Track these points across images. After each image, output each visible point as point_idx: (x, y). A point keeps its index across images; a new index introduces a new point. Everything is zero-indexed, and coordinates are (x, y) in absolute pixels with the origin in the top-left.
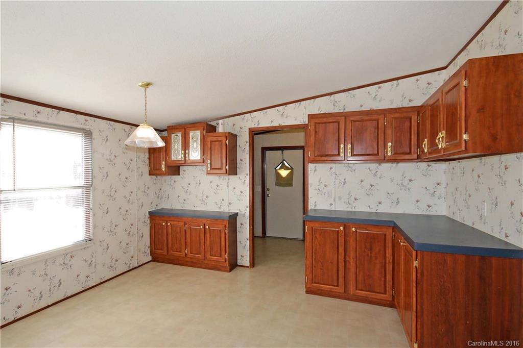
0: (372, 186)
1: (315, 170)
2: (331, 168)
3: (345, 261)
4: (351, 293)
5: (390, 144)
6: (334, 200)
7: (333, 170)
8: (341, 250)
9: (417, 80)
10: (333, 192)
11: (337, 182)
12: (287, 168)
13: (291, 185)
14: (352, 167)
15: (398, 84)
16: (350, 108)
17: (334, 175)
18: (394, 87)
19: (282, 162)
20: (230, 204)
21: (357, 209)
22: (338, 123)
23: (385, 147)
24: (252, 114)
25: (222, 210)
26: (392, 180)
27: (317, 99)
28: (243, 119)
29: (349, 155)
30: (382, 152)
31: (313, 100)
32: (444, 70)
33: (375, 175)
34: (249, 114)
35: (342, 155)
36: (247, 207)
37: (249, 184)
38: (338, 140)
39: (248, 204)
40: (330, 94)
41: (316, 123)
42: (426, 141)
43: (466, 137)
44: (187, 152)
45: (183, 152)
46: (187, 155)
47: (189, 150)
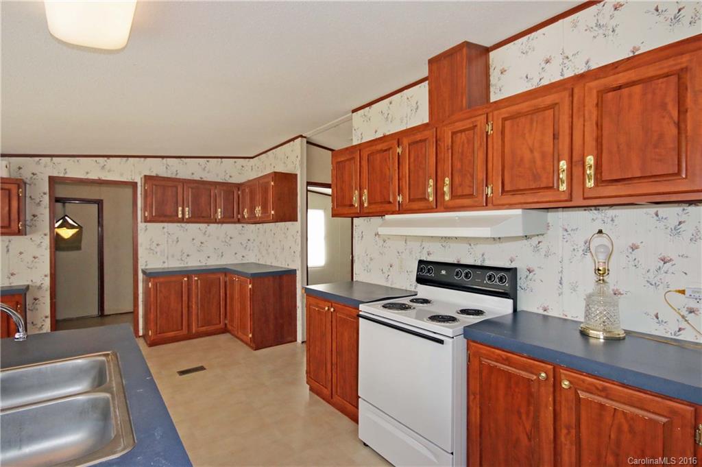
0: (202, 243)
1: (146, 230)
2: (164, 228)
3: (188, 307)
4: (194, 332)
5: (219, 210)
6: (168, 258)
7: (165, 230)
8: (185, 298)
9: (235, 162)
10: (166, 251)
11: (170, 241)
12: (72, 227)
13: (79, 248)
14: (184, 228)
15: (222, 162)
17: (166, 234)
18: (219, 163)
19: (63, 218)
20: (13, 274)
21: (190, 265)
22: (177, 187)
23: (216, 212)
24: (54, 158)
26: (218, 238)
28: (38, 163)
29: (187, 217)
30: (214, 216)
31: (143, 159)
32: (251, 160)
33: (205, 234)
34: (49, 159)
35: (180, 216)
36: (46, 276)
37: (49, 247)
38: (177, 203)
39: (48, 272)
40: (163, 157)
41: (152, 185)
42: (246, 210)
43: (273, 212)
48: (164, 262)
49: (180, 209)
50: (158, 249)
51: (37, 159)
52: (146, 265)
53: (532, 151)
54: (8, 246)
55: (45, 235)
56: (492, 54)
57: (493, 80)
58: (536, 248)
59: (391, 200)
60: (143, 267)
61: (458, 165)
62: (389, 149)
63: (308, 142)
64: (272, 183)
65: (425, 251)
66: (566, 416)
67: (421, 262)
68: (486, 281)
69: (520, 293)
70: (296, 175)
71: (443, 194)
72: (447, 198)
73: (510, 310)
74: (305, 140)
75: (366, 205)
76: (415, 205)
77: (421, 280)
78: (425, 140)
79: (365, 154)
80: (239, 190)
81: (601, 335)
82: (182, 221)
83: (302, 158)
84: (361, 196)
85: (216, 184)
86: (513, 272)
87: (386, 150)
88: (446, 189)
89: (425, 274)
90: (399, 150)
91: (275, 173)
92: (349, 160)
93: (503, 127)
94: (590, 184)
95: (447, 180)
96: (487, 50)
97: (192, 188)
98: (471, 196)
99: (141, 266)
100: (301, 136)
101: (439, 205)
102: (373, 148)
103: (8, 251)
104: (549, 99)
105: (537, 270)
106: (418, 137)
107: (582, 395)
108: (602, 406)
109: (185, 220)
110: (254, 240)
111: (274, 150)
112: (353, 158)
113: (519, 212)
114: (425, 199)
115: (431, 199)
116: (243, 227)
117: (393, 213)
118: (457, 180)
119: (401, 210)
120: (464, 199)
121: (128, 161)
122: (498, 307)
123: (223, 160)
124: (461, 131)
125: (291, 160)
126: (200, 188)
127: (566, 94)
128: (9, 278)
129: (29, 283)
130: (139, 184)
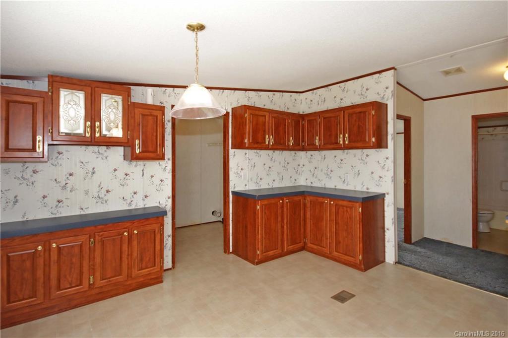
0: (270, 167)
1: (234, 155)
2: (246, 154)
4: (285, 250)
6: (248, 181)
9: (291, 96)
10: (247, 175)
11: (250, 165)
16: (259, 105)
17: (248, 160)
20: (146, 197)
21: (262, 187)
22: (265, 117)
23: (289, 140)
25: (133, 207)
27: (237, 91)
28: (164, 92)
29: (271, 144)
30: (288, 143)
31: (233, 91)
32: (301, 94)
34: (172, 89)
35: (267, 143)
36: (169, 198)
37: (171, 171)
38: (265, 131)
39: (170, 195)
40: (246, 90)
41: (251, 114)
43: (373, 139)
44: (97, 124)
45: (88, 123)
46: (97, 129)
47: (100, 121)
48: (246, 185)
49: (267, 136)
50: (242, 173)
51: (164, 89)
52: (235, 188)
54: (143, 170)
55: (169, 160)
60: (233, 190)
64: (373, 112)
70: (387, 105)
80: (303, 120)
82: (267, 148)
97: (275, 118)
99: (231, 189)
103: (143, 174)
109: (270, 147)
116: (295, 153)
121: (224, 93)
123: (284, 93)
128: (144, 200)
129: (157, 205)
130: (230, 114)
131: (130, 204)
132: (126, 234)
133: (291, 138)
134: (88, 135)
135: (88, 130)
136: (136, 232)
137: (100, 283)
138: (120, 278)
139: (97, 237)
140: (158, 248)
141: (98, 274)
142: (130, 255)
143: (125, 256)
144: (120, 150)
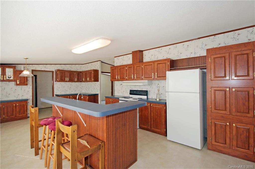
0: (70, 87)
2: (60, 83)
10: (61, 90)
11: (62, 87)
14: (67, 83)
17: (61, 85)
22: (65, 73)
26: (74, 86)
28: (29, 66)
29: (68, 80)
30: (74, 80)
31: (55, 65)
32: (83, 65)
33: (71, 85)
34: (32, 65)
36: (31, 96)
38: (65, 77)
40: (60, 64)
41: (59, 72)
42: (84, 79)
43: (93, 79)
44: (5, 76)
45: (2, 76)
46: (5, 78)
47: (6, 75)
50: (59, 89)
51: (29, 65)
53: (149, 71)
54: (21, 88)
55: (31, 85)
56: (143, 52)
57: (144, 57)
58: (151, 87)
59: (125, 78)
60: (55, 94)
61: (137, 72)
62: (124, 68)
63: (102, 62)
64: (93, 72)
65: (131, 88)
66: (152, 110)
67: (130, 90)
68: (143, 93)
69: (148, 95)
70: (98, 70)
71: (135, 77)
72: (136, 78)
73: (146, 98)
74: (101, 61)
75: (119, 79)
76: (129, 79)
77: (130, 94)
78: (131, 67)
79: (119, 68)
80: (81, 73)
81: (158, 99)
82: (67, 81)
83: (100, 66)
84: (118, 77)
85: (75, 72)
86: (147, 91)
87: (123, 68)
88: (135, 76)
89: (131, 93)
90: (126, 68)
91: (94, 70)
92: (115, 69)
93: (145, 67)
94: (156, 77)
95: (136, 75)
96: (142, 51)
97: (69, 73)
98: (140, 78)
100: (100, 61)
101: (134, 79)
102: (121, 67)
103: (21, 89)
104: (151, 64)
105: (151, 91)
106: (130, 66)
107: (154, 106)
108: (156, 107)
110: (84, 87)
111: (91, 63)
112: (116, 69)
113: (147, 81)
114: (131, 78)
115: (133, 78)
117: (125, 80)
118: (137, 75)
119: (127, 80)
120: (138, 78)
122: (145, 97)
124: (138, 66)
125: (97, 66)
126: (71, 73)
127: (153, 63)
128: (22, 97)
129: (27, 98)
130: (54, 72)
131: (17, 98)
132: (14, 105)
133: (76, 79)
134: (2, 79)
135: (2, 78)
136: (18, 104)
137: (6, 117)
138: (13, 116)
139: (5, 105)
140: (25, 109)
141: (6, 115)
142: (16, 111)
143: (14, 111)
144: (14, 83)
